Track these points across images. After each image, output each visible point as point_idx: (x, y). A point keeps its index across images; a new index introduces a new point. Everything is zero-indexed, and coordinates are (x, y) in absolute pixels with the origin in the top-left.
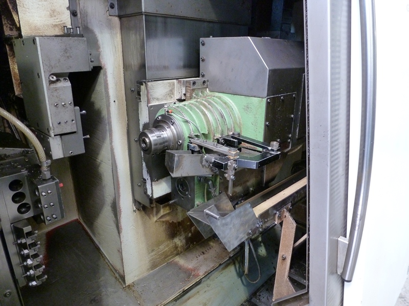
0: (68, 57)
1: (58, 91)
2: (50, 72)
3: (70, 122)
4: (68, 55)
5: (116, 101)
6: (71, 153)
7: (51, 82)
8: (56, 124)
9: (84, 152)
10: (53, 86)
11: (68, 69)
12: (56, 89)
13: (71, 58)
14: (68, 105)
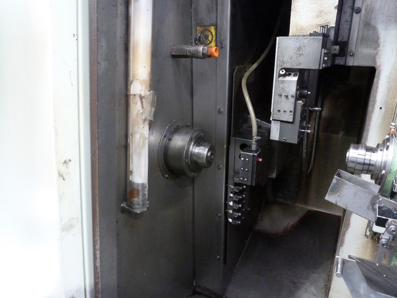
0: (300, 54)
1: (284, 84)
2: (281, 66)
3: (288, 112)
4: (301, 52)
5: (383, 108)
6: (284, 139)
7: (280, 76)
8: (276, 111)
9: (296, 142)
10: (281, 79)
11: (298, 65)
12: (283, 82)
13: (302, 56)
14: (290, 97)
